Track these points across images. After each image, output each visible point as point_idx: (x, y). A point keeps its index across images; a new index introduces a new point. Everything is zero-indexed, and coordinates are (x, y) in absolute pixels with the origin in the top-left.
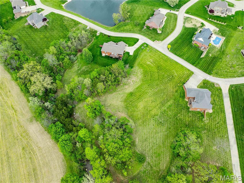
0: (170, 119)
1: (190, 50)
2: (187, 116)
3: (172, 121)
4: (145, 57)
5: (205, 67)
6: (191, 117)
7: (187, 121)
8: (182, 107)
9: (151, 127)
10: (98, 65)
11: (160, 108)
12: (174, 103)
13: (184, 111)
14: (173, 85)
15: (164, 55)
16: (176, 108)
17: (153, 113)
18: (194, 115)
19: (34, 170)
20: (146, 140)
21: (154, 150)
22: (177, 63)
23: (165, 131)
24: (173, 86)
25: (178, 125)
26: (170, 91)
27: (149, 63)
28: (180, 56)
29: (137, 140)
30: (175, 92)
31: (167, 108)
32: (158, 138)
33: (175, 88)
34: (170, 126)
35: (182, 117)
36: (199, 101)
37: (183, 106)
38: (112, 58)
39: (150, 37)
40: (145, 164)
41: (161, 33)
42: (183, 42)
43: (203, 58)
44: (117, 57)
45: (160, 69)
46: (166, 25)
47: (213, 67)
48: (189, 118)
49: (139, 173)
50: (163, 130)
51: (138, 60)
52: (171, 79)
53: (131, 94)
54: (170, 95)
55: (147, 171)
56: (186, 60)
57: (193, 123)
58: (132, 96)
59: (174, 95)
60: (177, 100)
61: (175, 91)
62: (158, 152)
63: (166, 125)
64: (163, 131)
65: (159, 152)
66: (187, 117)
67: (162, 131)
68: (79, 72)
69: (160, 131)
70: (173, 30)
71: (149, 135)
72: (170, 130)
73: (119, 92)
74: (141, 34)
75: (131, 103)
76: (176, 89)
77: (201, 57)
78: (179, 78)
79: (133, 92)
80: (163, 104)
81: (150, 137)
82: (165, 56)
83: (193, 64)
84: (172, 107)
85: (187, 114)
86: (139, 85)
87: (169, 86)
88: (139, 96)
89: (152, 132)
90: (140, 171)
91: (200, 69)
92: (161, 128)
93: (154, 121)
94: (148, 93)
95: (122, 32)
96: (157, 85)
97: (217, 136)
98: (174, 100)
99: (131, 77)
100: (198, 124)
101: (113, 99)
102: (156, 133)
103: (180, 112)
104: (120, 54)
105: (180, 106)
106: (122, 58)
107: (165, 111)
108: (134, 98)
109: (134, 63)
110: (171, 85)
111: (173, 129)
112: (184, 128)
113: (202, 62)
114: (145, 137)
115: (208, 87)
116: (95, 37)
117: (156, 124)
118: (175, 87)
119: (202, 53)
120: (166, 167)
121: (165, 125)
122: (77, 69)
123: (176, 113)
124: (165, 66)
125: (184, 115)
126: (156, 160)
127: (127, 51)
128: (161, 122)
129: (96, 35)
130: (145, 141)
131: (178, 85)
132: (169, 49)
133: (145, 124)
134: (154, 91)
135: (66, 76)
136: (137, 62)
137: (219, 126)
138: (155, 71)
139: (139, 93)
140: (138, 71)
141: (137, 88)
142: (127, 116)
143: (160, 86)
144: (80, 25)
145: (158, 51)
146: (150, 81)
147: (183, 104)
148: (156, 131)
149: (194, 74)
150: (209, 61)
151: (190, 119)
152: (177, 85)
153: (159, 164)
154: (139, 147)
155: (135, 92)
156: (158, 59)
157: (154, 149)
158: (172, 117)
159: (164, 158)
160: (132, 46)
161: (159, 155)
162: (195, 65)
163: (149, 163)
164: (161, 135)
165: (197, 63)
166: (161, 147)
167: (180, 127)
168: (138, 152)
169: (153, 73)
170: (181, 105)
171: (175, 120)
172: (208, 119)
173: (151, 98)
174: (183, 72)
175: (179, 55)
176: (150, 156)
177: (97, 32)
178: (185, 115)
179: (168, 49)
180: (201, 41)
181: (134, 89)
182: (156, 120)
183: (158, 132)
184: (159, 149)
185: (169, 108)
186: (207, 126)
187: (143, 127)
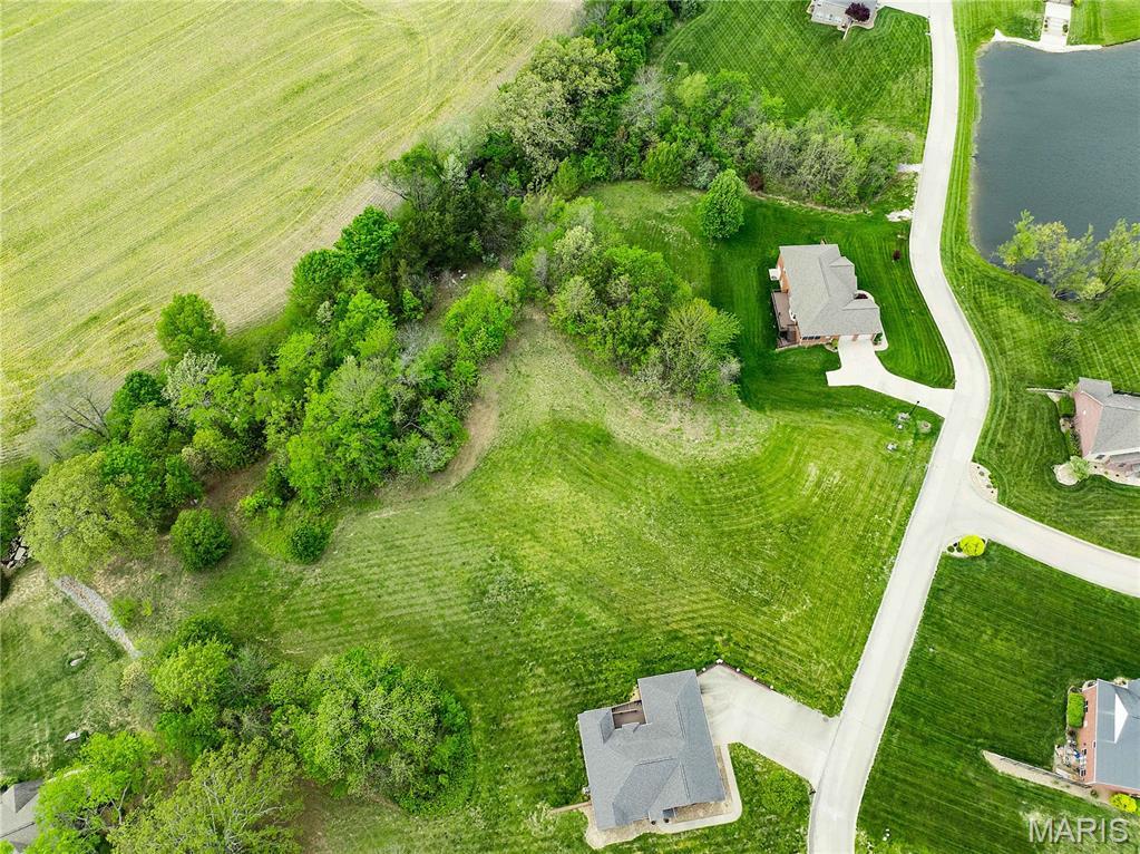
0: (509, 633)
1: (1011, 677)
2: (547, 712)
3: (501, 643)
5: (912, 785)
6: (543, 737)
7: (520, 718)
8: (587, 679)
9: (456, 555)
10: (708, 272)
11: (559, 574)
12: (602, 637)
13: (567, 693)
14: (710, 612)
15: (901, 531)
16: (578, 651)
18: (557, 750)
19: (247, 244)
20: (391, 548)
21: (351, 590)
22: (869, 610)
23: (448, 619)
24: (704, 613)
25: (491, 675)
26: (666, 604)
27: (813, 470)
28: (933, 620)
29: (388, 513)
30: (669, 628)
31: (566, 609)
32: (408, 594)
34: (475, 639)
35: (535, 686)
37: (593, 683)
39: (995, 434)
40: (294, 568)
41: (1061, 487)
42: (1062, 624)
43: (986, 765)
44: (783, 324)
45: (793, 530)
47: (933, 841)
48: (537, 724)
49: (260, 556)
50: (451, 612)
51: (812, 416)
52: (747, 598)
53: (603, 436)
54: (641, 608)
55: (266, 583)
56: (915, 662)
57: (517, 752)
58: (594, 446)
59: (651, 627)
60: (619, 646)
61: (675, 626)
62: (347, 609)
63: (477, 621)
64: (447, 612)
65: (349, 613)
66: (539, 714)
67: (442, 608)
69: (442, 600)
71: (417, 554)
72: (455, 644)
73: (598, 390)
74: (995, 389)
75: (555, 448)
76: (688, 632)
77: (985, 753)
78: (762, 635)
79: (616, 446)
80: (580, 583)
81: (408, 563)
82: (894, 539)
84: (576, 630)
85: (554, 711)
86: (662, 458)
87: (697, 593)
88: (599, 475)
89: (430, 564)
90: (266, 558)
91: (884, 753)
92: (459, 601)
94: (623, 504)
95: (961, 302)
96: (687, 535)
99: (700, 417)
100: (515, 779)
101: (558, 376)
102: (433, 585)
103: (557, 673)
105: (591, 667)
107: (549, 599)
108: (586, 454)
109: (784, 409)
110: (706, 600)
111: (462, 655)
112: (483, 709)
113: (947, 762)
114: (404, 542)
115: (763, 814)
116: (876, 213)
117: (475, 574)
118: (699, 626)
119: (1036, 759)
120: (289, 658)
121: (473, 614)
123: (548, 655)
124: (822, 551)
125: (548, 696)
126: (313, 608)
127: (845, 353)
128: (484, 593)
129: (890, 212)
130: (389, 545)
131: (717, 639)
132: (956, 554)
133: (463, 528)
136: (797, 418)
138: (773, 510)
140: (743, 437)
141: (640, 456)
142: (487, 448)
143: (680, 552)
144: (911, 135)
146: (698, 501)
147: (606, 680)
148: (437, 581)
149: (825, 720)
150: (980, 812)
151: (530, 731)
152: (713, 633)
153: (301, 627)
154: (359, 528)
155: (618, 453)
156: (856, 509)
157: (358, 588)
159: (327, 639)
160: (891, 371)
161: (336, 617)
162: (904, 719)
163: (296, 583)
164: (422, 604)
166: (369, 618)
167: (479, 691)
168: (338, 529)
169: (758, 503)
170: (601, 672)
171: (511, 659)
172: (551, 828)
173: (598, 525)
174: (817, 652)
175: (942, 616)
176: (327, 580)
178: (548, 702)
179: (958, 547)
181: (635, 442)
182: (493, 571)
183: (437, 590)
184: (361, 610)
185: (569, 618)
186: (513, 829)
187: (450, 523)
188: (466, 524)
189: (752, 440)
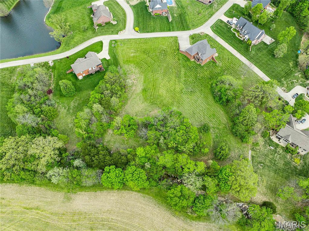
0: (195, 84)
1: (156, 22)
3: (198, 84)
4: (124, 52)
5: (180, 27)
6: (208, 69)
7: (207, 75)
8: (195, 68)
9: (187, 101)
10: (85, 91)
11: (179, 82)
13: (199, 69)
15: (139, 39)
17: (178, 89)
18: (208, 67)
20: (194, 113)
21: (208, 115)
22: (157, 38)
23: (200, 95)
25: (204, 83)
26: (174, 63)
27: (132, 54)
32: (201, 104)
33: (175, 58)
34: (200, 89)
35: (201, 75)
36: (204, 52)
38: (91, 74)
39: (110, 33)
40: (211, 130)
41: (118, 23)
42: (144, 18)
43: (172, 21)
44: (98, 69)
46: (115, 14)
47: (186, 23)
48: (207, 72)
49: (214, 141)
51: (119, 59)
53: (144, 91)
56: (162, 31)
57: (212, 73)
59: (179, 63)
61: (177, 60)
64: (199, 96)
65: (212, 113)
66: (205, 72)
68: (71, 111)
69: (197, 98)
70: (125, 14)
71: (192, 108)
72: (203, 91)
73: (132, 97)
74: (99, 36)
75: (152, 97)
76: (177, 58)
77: (170, 21)
78: (170, 49)
81: (195, 108)
82: (141, 39)
83: (170, 30)
84: (187, 73)
85: (203, 70)
86: (143, 78)
87: (169, 60)
88: (154, 86)
89: (192, 104)
90: (213, 139)
91: (178, 30)
92: (196, 95)
93: (185, 95)
94: (158, 79)
95: (76, 46)
97: (236, 68)
98: (183, 67)
99: (129, 77)
100: (216, 71)
101: (133, 107)
102: (196, 101)
103: (197, 72)
104: (98, 65)
105: (192, 68)
106: (104, 68)
107: (185, 81)
110: (169, 58)
111: (204, 89)
114: (191, 112)
115: (198, 39)
116: (50, 69)
117: (189, 95)
119: (167, 18)
120: (227, 119)
122: (66, 111)
124: (149, 47)
126: (216, 121)
127: (101, 58)
129: (50, 66)
131: (175, 54)
132: (139, 32)
134: (161, 73)
135: (60, 126)
137: (231, 60)
139: (151, 84)
141: (145, 82)
143: (163, 66)
145: (130, 39)
150: (179, 20)
153: (220, 121)
154: (195, 123)
157: (206, 114)
158: (195, 81)
159: (218, 114)
160: (102, 51)
161: (214, 115)
163: (213, 127)
165: (171, 28)
166: (210, 109)
167: (208, 83)
168: (198, 127)
170: (192, 66)
171: (199, 81)
172: (219, 62)
176: (209, 121)
177: (49, 62)
178: (202, 72)
179: (137, 32)
180: (159, 8)
181: (142, 85)
182: (186, 92)
183: (196, 100)
184: (210, 111)
185: (186, 76)
186: (223, 67)
187: (182, 106)
188: (180, 103)
189: (130, 67)
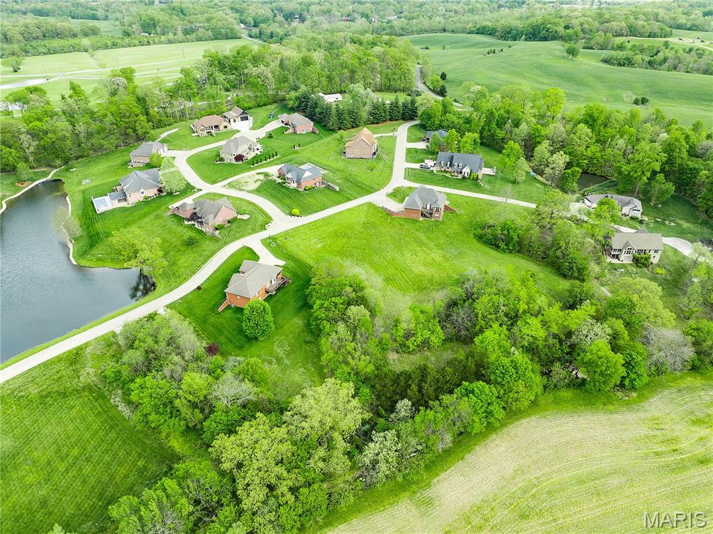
4: (301, 247)
5: (361, 191)
12: (423, 232)
15: (310, 223)
16: (434, 232)
17: (438, 258)
18: (450, 219)
22: (340, 213)
24: (388, 226)
26: (399, 232)
27: (320, 245)
28: (324, 208)
31: (432, 241)
33: (395, 226)
35: (451, 231)
38: (272, 295)
39: (251, 232)
41: (251, 216)
42: (291, 198)
43: (340, 188)
45: (343, 235)
47: (365, 184)
51: (302, 258)
52: (372, 225)
53: (388, 281)
56: (338, 204)
58: (393, 279)
60: (419, 229)
61: (400, 226)
63: (464, 249)
64: (474, 254)
67: (476, 256)
68: (287, 362)
75: (411, 283)
77: (338, 190)
79: (385, 277)
80: (423, 245)
84: (431, 236)
86: (369, 267)
88: (398, 270)
91: (363, 196)
92: (469, 255)
93: (455, 260)
94: (395, 258)
96: (379, 243)
98: (417, 231)
104: (277, 276)
107: (436, 245)
108: (398, 277)
113: (348, 191)
115: (402, 195)
117: (461, 259)
118: (392, 224)
119: (328, 188)
123: (443, 235)
124: (339, 227)
128: (459, 254)
132: (301, 215)
134: (392, 249)
136: (308, 261)
137: (471, 203)
138: (344, 241)
139: (390, 269)
141: (377, 271)
142: (441, 292)
143: (384, 240)
144: (88, 350)
145: (296, 228)
146: (367, 250)
149: (373, 202)
150: (349, 184)
155: (385, 274)
156: (317, 232)
158: (450, 240)
160: (258, 258)
162: (352, 198)
164: (483, 259)
165: (348, 196)
169: (347, 244)
171: (456, 239)
173: (407, 255)
174: (362, 211)
175: (320, 208)
177: (158, 313)
179: (298, 216)
181: (376, 275)
182: (453, 257)
